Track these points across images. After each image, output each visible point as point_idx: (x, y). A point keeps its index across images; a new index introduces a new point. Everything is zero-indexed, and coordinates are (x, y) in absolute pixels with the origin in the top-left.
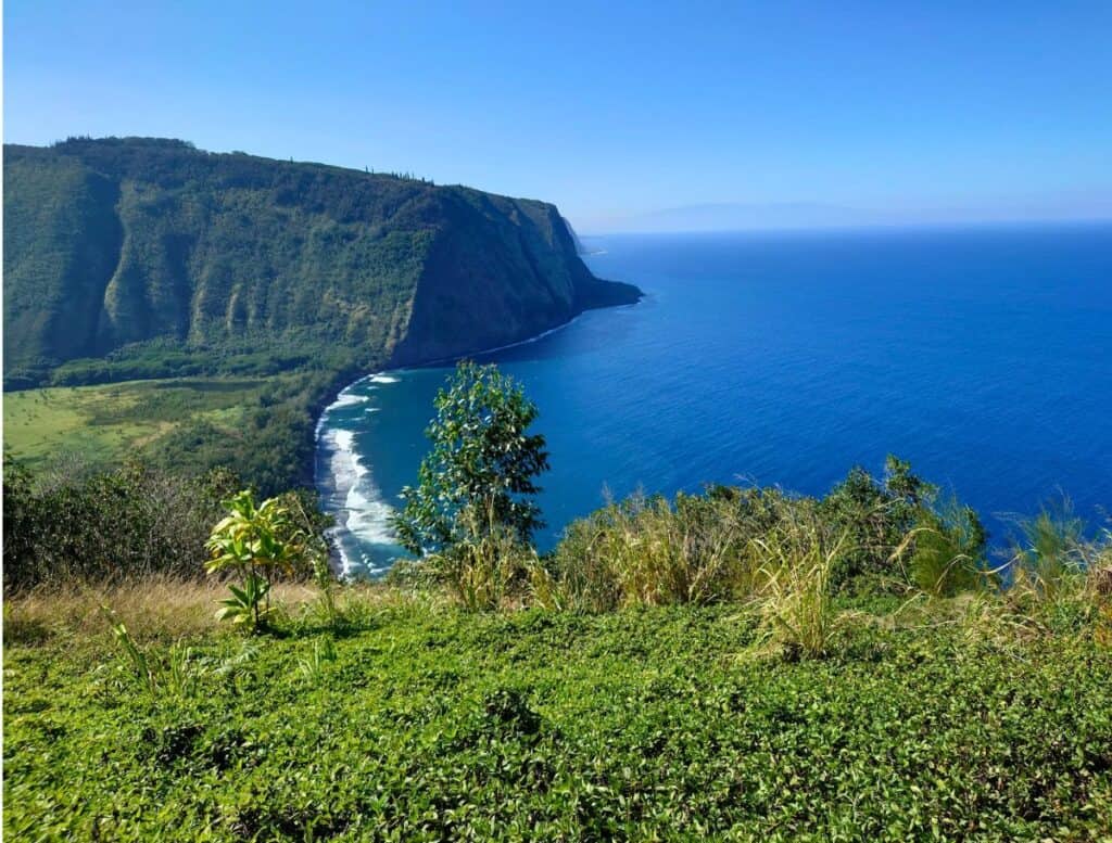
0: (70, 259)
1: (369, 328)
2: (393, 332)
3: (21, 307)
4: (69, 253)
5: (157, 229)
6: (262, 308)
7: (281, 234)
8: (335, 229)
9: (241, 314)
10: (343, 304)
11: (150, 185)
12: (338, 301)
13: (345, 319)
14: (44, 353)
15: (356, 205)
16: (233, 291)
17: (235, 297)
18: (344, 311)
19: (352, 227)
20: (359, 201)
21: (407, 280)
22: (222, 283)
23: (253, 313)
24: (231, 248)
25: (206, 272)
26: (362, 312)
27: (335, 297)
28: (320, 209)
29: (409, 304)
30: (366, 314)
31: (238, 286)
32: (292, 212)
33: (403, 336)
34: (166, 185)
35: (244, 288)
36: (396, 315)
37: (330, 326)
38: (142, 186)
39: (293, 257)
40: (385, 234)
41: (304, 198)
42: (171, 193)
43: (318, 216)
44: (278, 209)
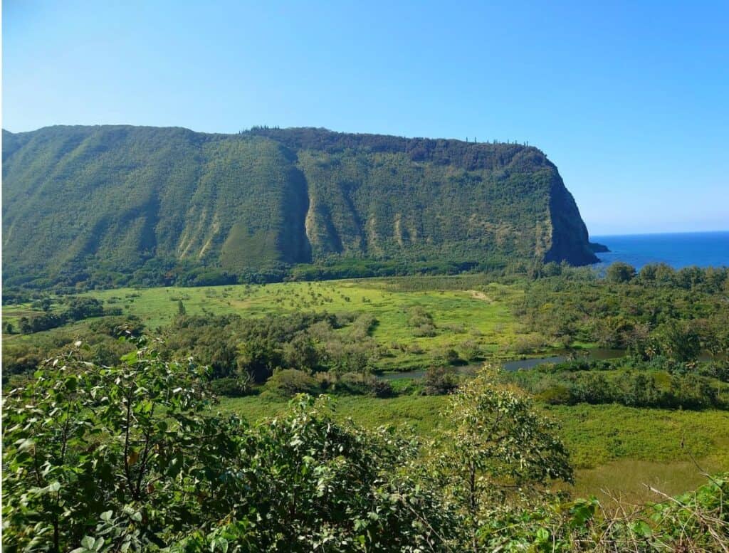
0: (280, 197)
1: (516, 242)
2: (539, 243)
3: (254, 228)
4: (278, 193)
5: (333, 178)
6: (421, 229)
7: (422, 180)
8: (466, 174)
9: (406, 235)
10: (488, 224)
11: (320, 152)
12: (483, 223)
13: (492, 235)
14: (280, 259)
15: (476, 158)
16: (395, 219)
17: (398, 223)
18: (490, 230)
19: (477, 173)
20: (477, 155)
21: (539, 205)
22: (386, 213)
23: (415, 233)
24: (387, 190)
25: (373, 206)
26: (507, 230)
27: (480, 220)
28: (447, 162)
29: (548, 221)
30: (511, 231)
31: (398, 215)
32: (427, 165)
33: (549, 246)
34: (332, 152)
35: (403, 216)
36: (539, 230)
37: (481, 241)
38: (315, 152)
39: (436, 195)
40: (509, 176)
41: (432, 156)
42: (336, 156)
43: (446, 168)
44: (416, 164)
